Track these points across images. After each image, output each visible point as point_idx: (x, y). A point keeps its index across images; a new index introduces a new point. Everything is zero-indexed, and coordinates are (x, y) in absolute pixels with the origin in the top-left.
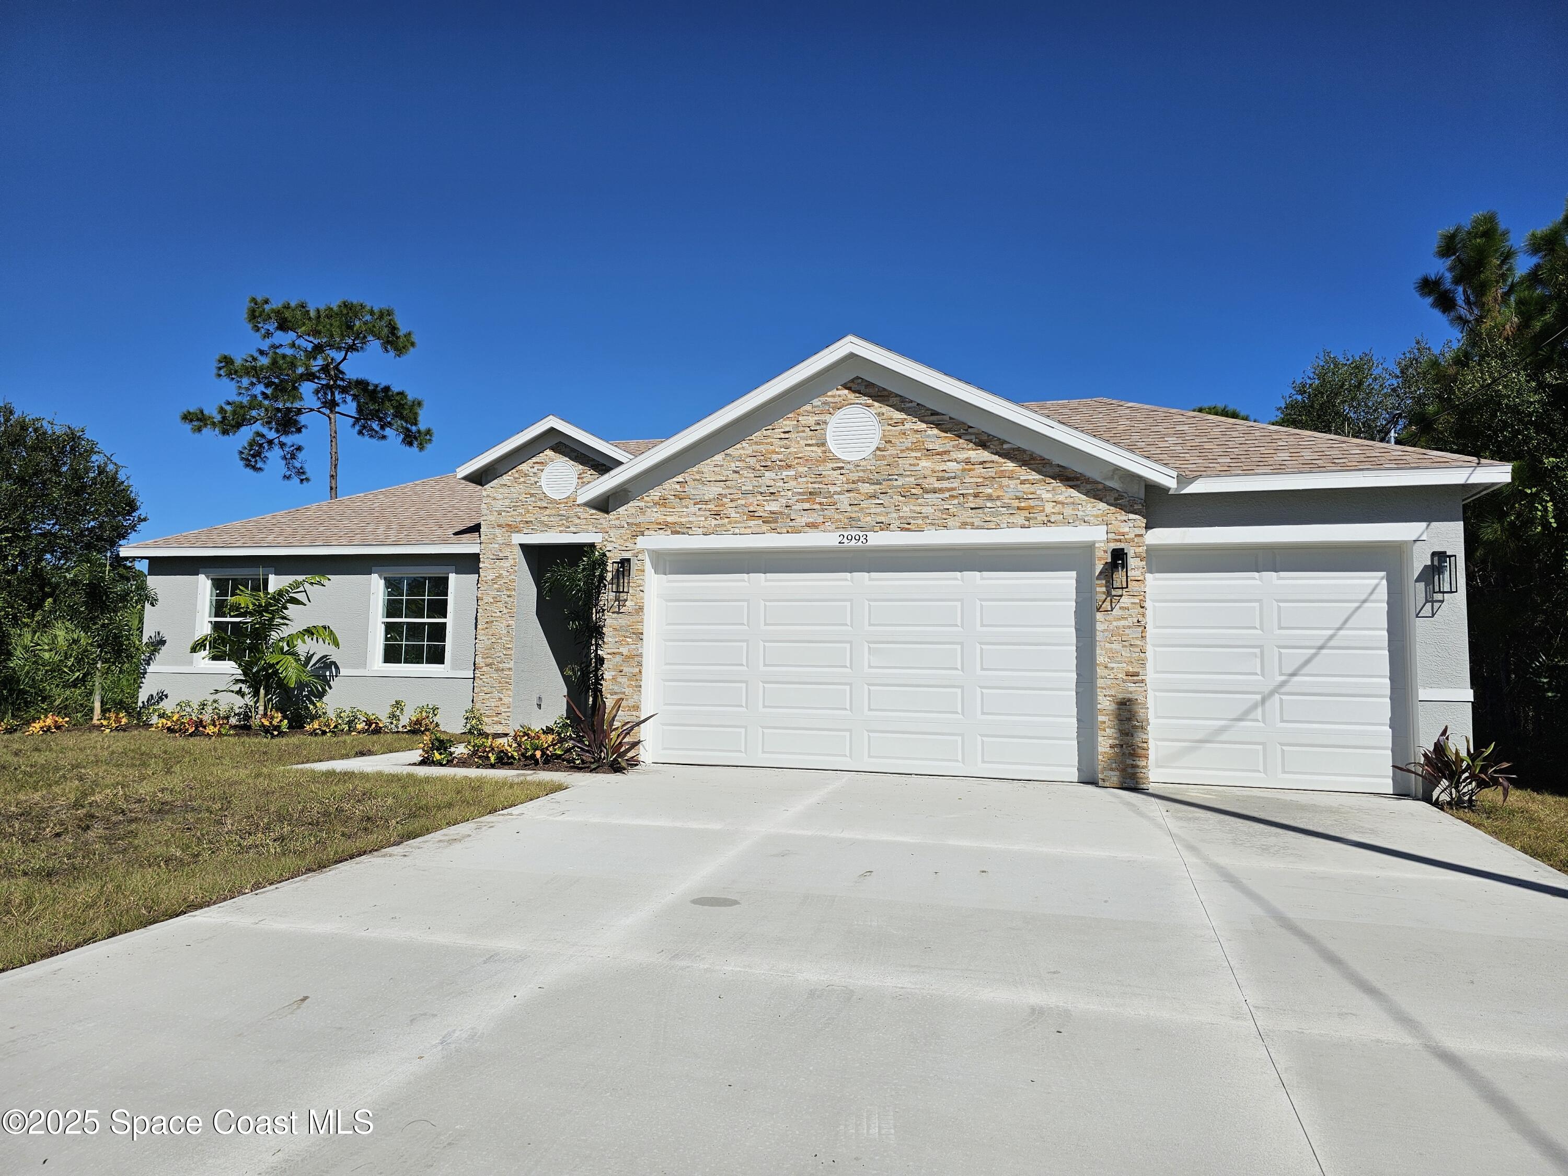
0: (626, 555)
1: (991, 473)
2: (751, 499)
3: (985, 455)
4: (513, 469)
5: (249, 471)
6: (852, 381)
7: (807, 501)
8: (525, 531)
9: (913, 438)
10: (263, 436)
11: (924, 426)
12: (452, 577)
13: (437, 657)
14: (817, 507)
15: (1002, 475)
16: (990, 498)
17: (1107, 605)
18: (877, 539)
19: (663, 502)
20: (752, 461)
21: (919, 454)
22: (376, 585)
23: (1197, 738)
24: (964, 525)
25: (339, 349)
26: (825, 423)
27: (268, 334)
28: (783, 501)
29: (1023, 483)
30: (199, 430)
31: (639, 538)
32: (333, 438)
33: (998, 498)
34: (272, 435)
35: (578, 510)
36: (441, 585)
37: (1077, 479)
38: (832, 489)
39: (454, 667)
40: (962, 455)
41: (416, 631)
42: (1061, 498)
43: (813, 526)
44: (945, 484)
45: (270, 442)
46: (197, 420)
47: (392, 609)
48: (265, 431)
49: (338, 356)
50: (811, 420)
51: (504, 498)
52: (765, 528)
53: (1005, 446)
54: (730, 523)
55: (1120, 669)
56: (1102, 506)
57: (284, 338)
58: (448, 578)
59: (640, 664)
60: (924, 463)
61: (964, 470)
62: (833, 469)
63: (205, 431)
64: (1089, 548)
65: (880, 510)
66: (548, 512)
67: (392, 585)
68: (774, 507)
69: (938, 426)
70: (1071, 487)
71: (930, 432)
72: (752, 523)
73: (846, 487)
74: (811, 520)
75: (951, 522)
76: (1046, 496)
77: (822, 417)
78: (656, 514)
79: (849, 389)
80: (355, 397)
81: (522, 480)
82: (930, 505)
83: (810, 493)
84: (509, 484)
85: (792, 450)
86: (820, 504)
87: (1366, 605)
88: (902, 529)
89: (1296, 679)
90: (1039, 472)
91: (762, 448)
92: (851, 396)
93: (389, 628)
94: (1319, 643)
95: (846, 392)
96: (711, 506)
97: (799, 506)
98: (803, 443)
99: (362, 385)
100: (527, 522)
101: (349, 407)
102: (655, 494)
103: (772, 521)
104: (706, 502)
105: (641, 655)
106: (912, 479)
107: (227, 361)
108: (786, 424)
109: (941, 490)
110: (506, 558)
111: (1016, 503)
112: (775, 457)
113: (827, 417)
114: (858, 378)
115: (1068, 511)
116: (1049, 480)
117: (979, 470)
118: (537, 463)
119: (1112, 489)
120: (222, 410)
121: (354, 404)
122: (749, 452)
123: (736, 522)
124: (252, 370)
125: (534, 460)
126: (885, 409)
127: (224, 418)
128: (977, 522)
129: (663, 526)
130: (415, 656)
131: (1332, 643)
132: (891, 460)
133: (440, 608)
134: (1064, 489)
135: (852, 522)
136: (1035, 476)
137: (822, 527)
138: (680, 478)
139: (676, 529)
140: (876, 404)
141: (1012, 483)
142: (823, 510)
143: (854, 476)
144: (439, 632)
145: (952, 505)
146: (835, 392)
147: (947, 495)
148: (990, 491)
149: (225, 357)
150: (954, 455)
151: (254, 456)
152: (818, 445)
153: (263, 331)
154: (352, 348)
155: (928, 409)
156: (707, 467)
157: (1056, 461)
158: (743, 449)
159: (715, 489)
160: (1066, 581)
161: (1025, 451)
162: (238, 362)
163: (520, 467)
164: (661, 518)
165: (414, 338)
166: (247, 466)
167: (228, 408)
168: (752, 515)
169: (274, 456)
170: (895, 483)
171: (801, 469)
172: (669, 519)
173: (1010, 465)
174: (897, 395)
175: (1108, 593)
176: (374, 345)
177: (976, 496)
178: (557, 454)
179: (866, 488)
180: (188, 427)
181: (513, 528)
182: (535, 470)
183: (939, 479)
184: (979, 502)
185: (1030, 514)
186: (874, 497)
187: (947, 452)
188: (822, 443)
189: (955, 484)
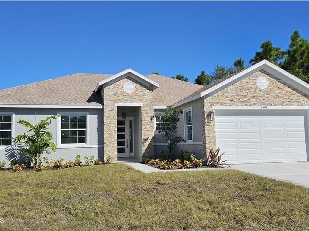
0: (210, 111)
1: (291, 94)
2: (240, 97)
3: (289, 89)
4: (114, 83)
6: (261, 70)
7: (253, 98)
8: (119, 102)
9: (275, 85)
11: (277, 82)
13: (83, 141)
14: (255, 99)
15: (293, 94)
16: (291, 99)
18: (269, 108)
19: (218, 96)
20: (240, 87)
21: (277, 88)
24: (287, 105)
28: (248, 98)
29: (297, 96)
31: (212, 106)
33: (293, 99)
35: (135, 96)
37: (307, 96)
38: (259, 95)
41: (74, 133)
42: (304, 100)
44: (282, 96)
50: (253, 78)
51: (111, 92)
53: (294, 88)
54: (235, 103)
58: (87, 116)
59: (215, 139)
60: (278, 91)
61: (286, 93)
62: (259, 91)
65: (269, 101)
66: (126, 97)
68: (246, 99)
71: (279, 83)
72: (240, 103)
73: (262, 95)
74: (254, 103)
75: (284, 104)
76: (302, 99)
78: (216, 100)
81: (117, 87)
82: (279, 100)
83: (254, 96)
84: (113, 88)
85: (249, 85)
88: (275, 106)
91: (242, 84)
92: (261, 74)
93: (63, 132)
95: (260, 72)
97: (251, 99)
98: (251, 84)
100: (119, 99)
102: (216, 95)
103: (245, 103)
104: (229, 97)
106: (276, 94)
108: (248, 79)
109: (282, 97)
111: (296, 100)
112: (245, 87)
113: (256, 78)
115: (306, 103)
116: (302, 96)
117: (289, 93)
122: (239, 85)
123: (237, 103)
125: (121, 81)
126: (269, 77)
128: (289, 104)
129: (218, 103)
130: (74, 141)
132: (271, 89)
134: (305, 98)
135: (263, 104)
136: (300, 95)
137: (257, 104)
138: (222, 91)
139: (222, 104)
140: (267, 76)
141: (295, 96)
142: (257, 100)
143: (263, 93)
144: (83, 133)
145: (284, 100)
146: (257, 72)
147: (283, 98)
148: (291, 98)
150: (284, 89)
155: (278, 78)
156: (229, 88)
157: (303, 92)
159: (231, 94)
161: (297, 89)
163: (116, 83)
164: (218, 101)
168: (240, 101)
170: (272, 95)
172: (220, 101)
173: (295, 92)
174: (271, 74)
177: (289, 99)
178: (128, 80)
179: (266, 96)
181: (114, 101)
182: (121, 84)
183: (281, 94)
185: (299, 103)
186: (268, 98)
187: (282, 88)
188: (256, 84)
189: (284, 96)
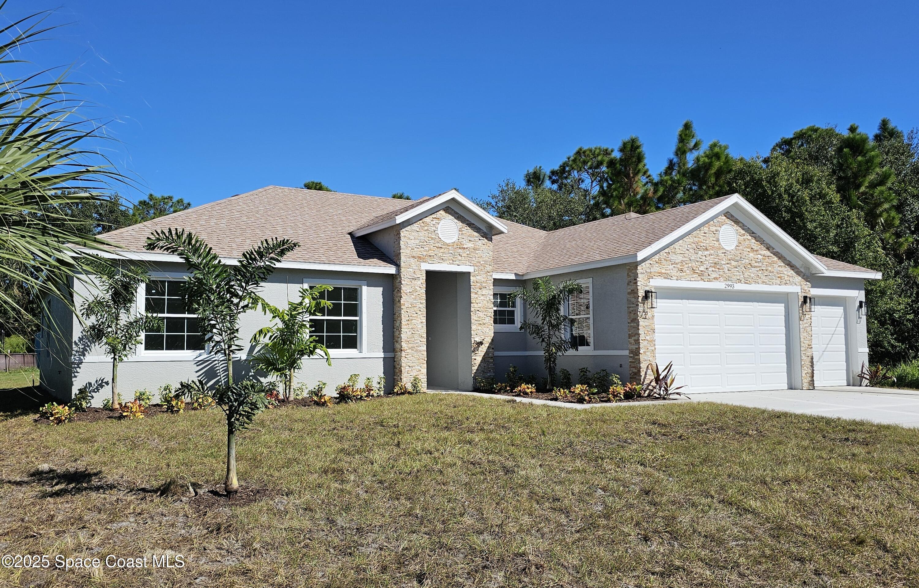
0: (647, 289)
1: (770, 261)
2: (694, 264)
3: (769, 253)
4: (420, 220)
6: (726, 213)
7: (714, 267)
8: (430, 262)
9: (747, 242)
11: (750, 238)
12: (365, 289)
13: (353, 344)
15: (773, 262)
16: (770, 272)
17: (802, 318)
18: (737, 287)
19: (660, 262)
20: (694, 245)
21: (749, 250)
24: (764, 283)
26: (718, 231)
29: (779, 266)
31: (651, 280)
33: (773, 272)
35: (460, 251)
36: (355, 294)
38: (722, 262)
39: (370, 350)
40: (762, 252)
41: (333, 326)
42: (790, 274)
43: (716, 279)
44: (757, 264)
50: (714, 229)
51: (415, 239)
52: (699, 278)
53: (774, 251)
54: (686, 275)
55: (807, 343)
56: (800, 278)
58: (361, 289)
60: (751, 255)
61: (763, 259)
62: (723, 253)
66: (442, 250)
68: (702, 268)
69: (755, 238)
70: (792, 270)
71: (752, 241)
72: (694, 276)
73: (727, 262)
74: (715, 276)
75: (759, 281)
76: (786, 273)
77: (717, 228)
78: (657, 268)
81: (426, 228)
82: (753, 273)
83: (715, 263)
84: (418, 230)
85: (708, 242)
86: (718, 268)
88: (746, 283)
89: (828, 346)
90: (783, 262)
91: (697, 240)
92: (727, 220)
93: (313, 323)
95: (725, 217)
96: (679, 266)
97: (711, 269)
98: (711, 239)
100: (430, 256)
102: (657, 257)
103: (701, 275)
106: (747, 261)
108: (705, 229)
109: (756, 267)
110: (419, 278)
111: (777, 275)
112: (702, 244)
113: (719, 228)
114: (728, 212)
115: (791, 279)
116: (786, 266)
117: (767, 259)
118: (435, 218)
119: (802, 272)
122: (692, 241)
123: (689, 274)
125: (433, 216)
126: (738, 228)
128: (767, 282)
130: (334, 344)
131: (835, 332)
132: (741, 251)
133: (354, 310)
134: (790, 270)
135: (729, 278)
136: (782, 264)
137: (719, 280)
139: (668, 277)
140: (735, 225)
141: (776, 266)
142: (719, 272)
143: (729, 257)
144: (352, 327)
145: (760, 274)
147: (758, 269)
148: (770, 269)
150: (760, 252)
155: (752, 229)
156: (677, 246)
157: (788, 259)
158: (690, 239)
159: (680, 257)
160: (782, 308)
161: (779, 253)
163: (425, 220)
164: (660, 271)
168: (694, 271)
170: (742, 262)
171: (712, 252)
172: (663, 271)
173: (776, 259)
174: (742, 223)
175: (803, 313)
177: (766, 270)
178: (447, 214)
179: (734, 263)
181: (420, 259)
182: (434, 222)
183: (756, 262)
184: (767, 273)
185: (781, 279)
186: (736, 267)
187: (758, 250)
188: (718, 240)
189: (760, 264)
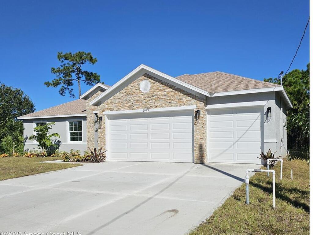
0: (101, 116)
1: (173, 94)
2: (125, 102)
3: (171, 90)
4: (92, 96)
5: (62, 96)
6: (144, 74)
7: (136, 102)
9: (157, 87)
10: (64, 87)
11: (159, 84)
12: (82, 121)
13: (80, 139)
14: (138, 103)
15: (175, 94)
16: (173, 100)
17: (196, 123)
18: (151, 110)
19: (108, 104)
20: (125, 94)
21: (158, 90)
22: (67, 124)
23: (221, 152)
24: (167, 106)
25: (79, 64)
26: (139, 84)
27: (63, 61)
28: (132, 102)
29: (179, 96)
30: (48, 86)
31: (104, 112)
32: (79, 86)
33: (174, 100)
34: (66, 87)
36: (80, 123)
37: (190, 95)
39: (84, 142)
40: (167, 90)
41: (76, 133)
42: (187, 99)
43: (138, 108)
44: (164, 97)
45: (65, 88)
46: (48, 84)
47: (71, 129)
48: (64, 86)
49: (79, 65)
50: (136, 84)
52: (128, 109)
53: (175, 88)
54: (121, 108)
55: (199, 137)
56: (195, 100)
57: (66, 62)
58: (81, 122)
59: (105, 140)
60: (159, 93)
61: (167, 94)
62: (141, 95)
63: (50, 86)
64: (193, 110)
65: (151, 103)
67: (71, 123)
68: (130, 104)
69: (162, 84)
70: (189, 96)
71: (160, 85)
72: (125, 108)
73: (144, 99)
74: (137, 106)
75: (165, 106)
76: (184, 99)
77: (139, 83)
78: (107, 107)
79: (144, 76)
80: (85, 75)
81: (94, 98)
82: (161, 102)
83: (137, 100)
84: (91, 99)
85: (133, 91)
86: (139, 103)
87: (257, 120)
88: (155, 108)
89: (241, 138)
90: (182, 94)
91: (127, 91)
92: (144, 78)
93: (71, 133)
94: (246, 130)
96: (118, 104)
98: (135, 89)
99: (86, 72)
101: (84, 78)
102: (106, 102)
103: (130, 107)
104: (116, 103)
105: (105, 138)
106: (157, 96)
107: (53, 69)
108: (132, 85)
109: (163, 99)
110: (92, 116)
111: (178, 101)
114: (145, 73)
115: (188, 102)
116: (184, 95)
117: (170, 94)
118: (97, 94)
119: (197, 97)
120: (53, 81)
121: (85, 77)
122: (124, 91)
123: (123, 108)
124: (59, 71)
126: (151, 80)
127: (54, 83)
128: (170, 106)
129: (108, 109)
130: (76, 140)
131: (249, 130)
132: (153, 92)
133: (80, 128)
134: (187, 97)
135: (145, 107)
138: (111, 98)
139: (111, 110)
140: (149, 79)
141: (177, 96)
143: (145, 96)
144: (80, 134)
145: (165, 102)
146: (141, 77)
148: (173, 98)
149: (53, 68)
150: (165, 90)
151: (62, 92)
152: (138, 89)
153: (61, 61)
154: (82, 63)
155: (160, 80)
156: (116, 95)
157: (186, 91)
158: (123, 91)
160: (190, 118)
161: (179, 89)
162: (56, 69)
164: (108, 107)
165: (97, 59)
166: (61, 95)
167: (55, 81)
168: (126, 106)
169: (67, 92)
170: (154, 97)
171: (135, 95)
172: (109, 107)
174: (154, 77)
175: (196, 121)
176: (88, 62)
177: (170, 100)
180: (46, 86)
181: (93, 110)
183: (162, 96)
184: (171, 101)
185: (181, 103)
186: (149, 101)
187: (164, 90)
188: (139, 89)
189: (166, 97)
